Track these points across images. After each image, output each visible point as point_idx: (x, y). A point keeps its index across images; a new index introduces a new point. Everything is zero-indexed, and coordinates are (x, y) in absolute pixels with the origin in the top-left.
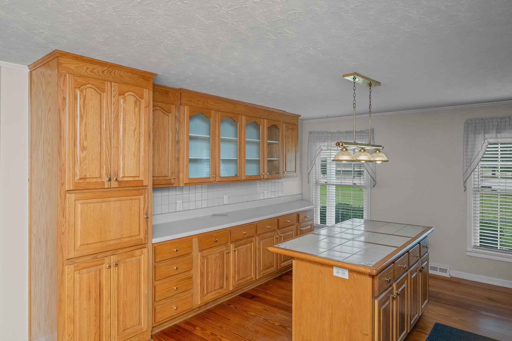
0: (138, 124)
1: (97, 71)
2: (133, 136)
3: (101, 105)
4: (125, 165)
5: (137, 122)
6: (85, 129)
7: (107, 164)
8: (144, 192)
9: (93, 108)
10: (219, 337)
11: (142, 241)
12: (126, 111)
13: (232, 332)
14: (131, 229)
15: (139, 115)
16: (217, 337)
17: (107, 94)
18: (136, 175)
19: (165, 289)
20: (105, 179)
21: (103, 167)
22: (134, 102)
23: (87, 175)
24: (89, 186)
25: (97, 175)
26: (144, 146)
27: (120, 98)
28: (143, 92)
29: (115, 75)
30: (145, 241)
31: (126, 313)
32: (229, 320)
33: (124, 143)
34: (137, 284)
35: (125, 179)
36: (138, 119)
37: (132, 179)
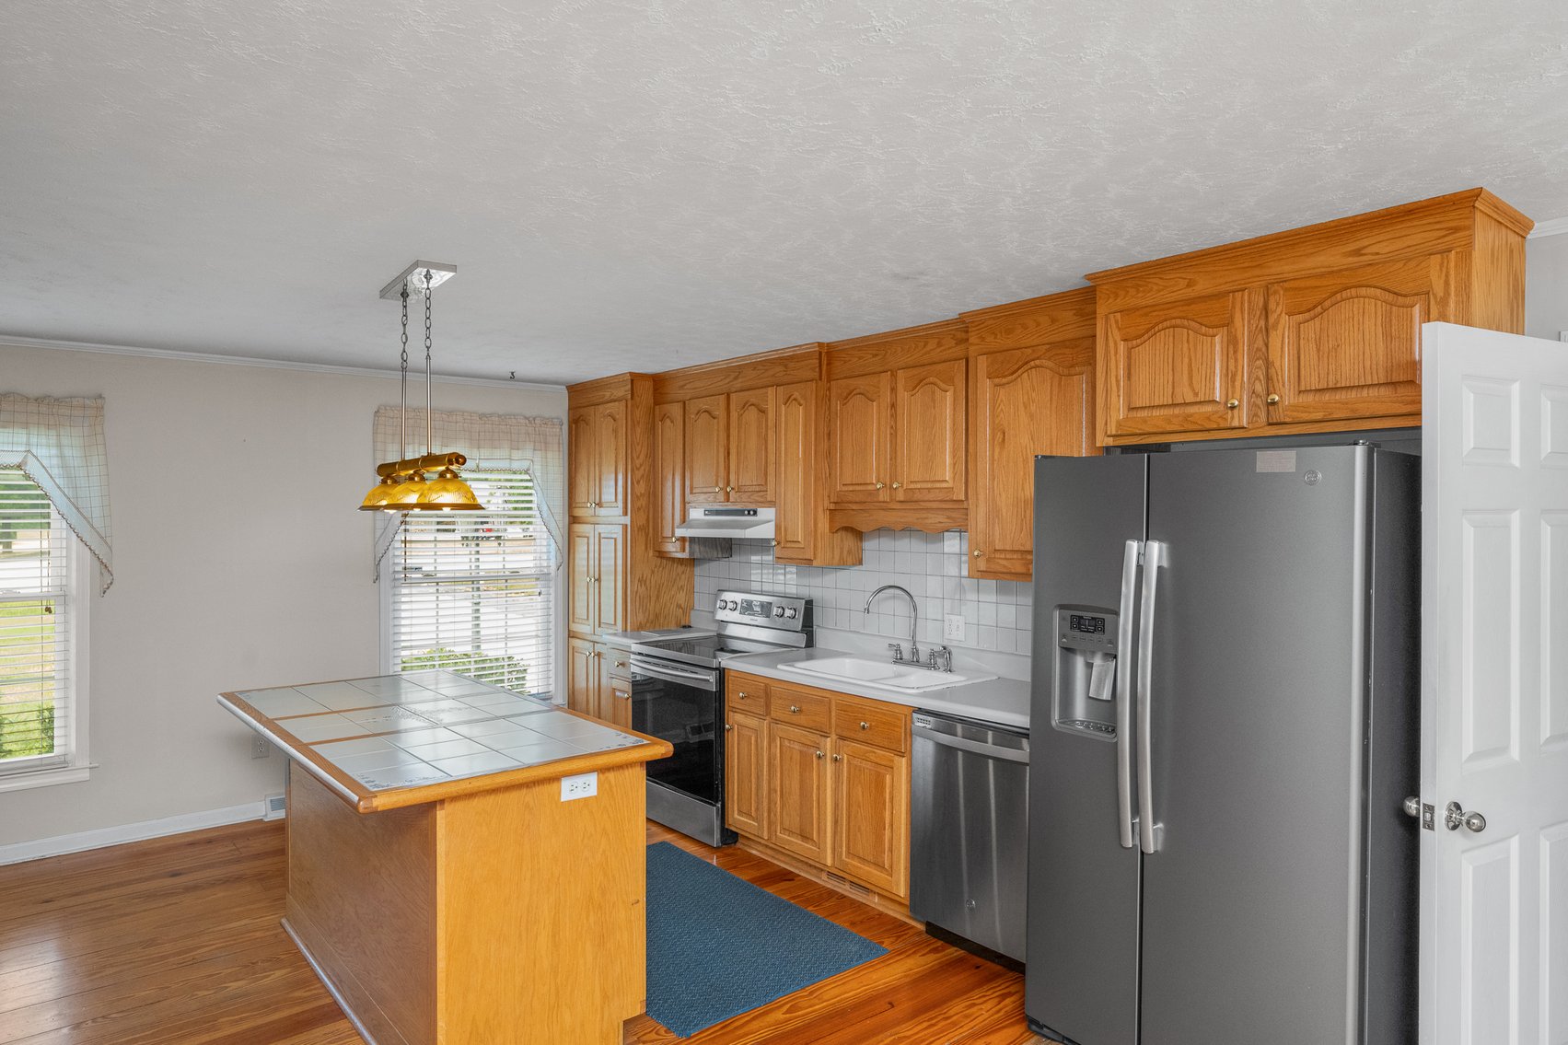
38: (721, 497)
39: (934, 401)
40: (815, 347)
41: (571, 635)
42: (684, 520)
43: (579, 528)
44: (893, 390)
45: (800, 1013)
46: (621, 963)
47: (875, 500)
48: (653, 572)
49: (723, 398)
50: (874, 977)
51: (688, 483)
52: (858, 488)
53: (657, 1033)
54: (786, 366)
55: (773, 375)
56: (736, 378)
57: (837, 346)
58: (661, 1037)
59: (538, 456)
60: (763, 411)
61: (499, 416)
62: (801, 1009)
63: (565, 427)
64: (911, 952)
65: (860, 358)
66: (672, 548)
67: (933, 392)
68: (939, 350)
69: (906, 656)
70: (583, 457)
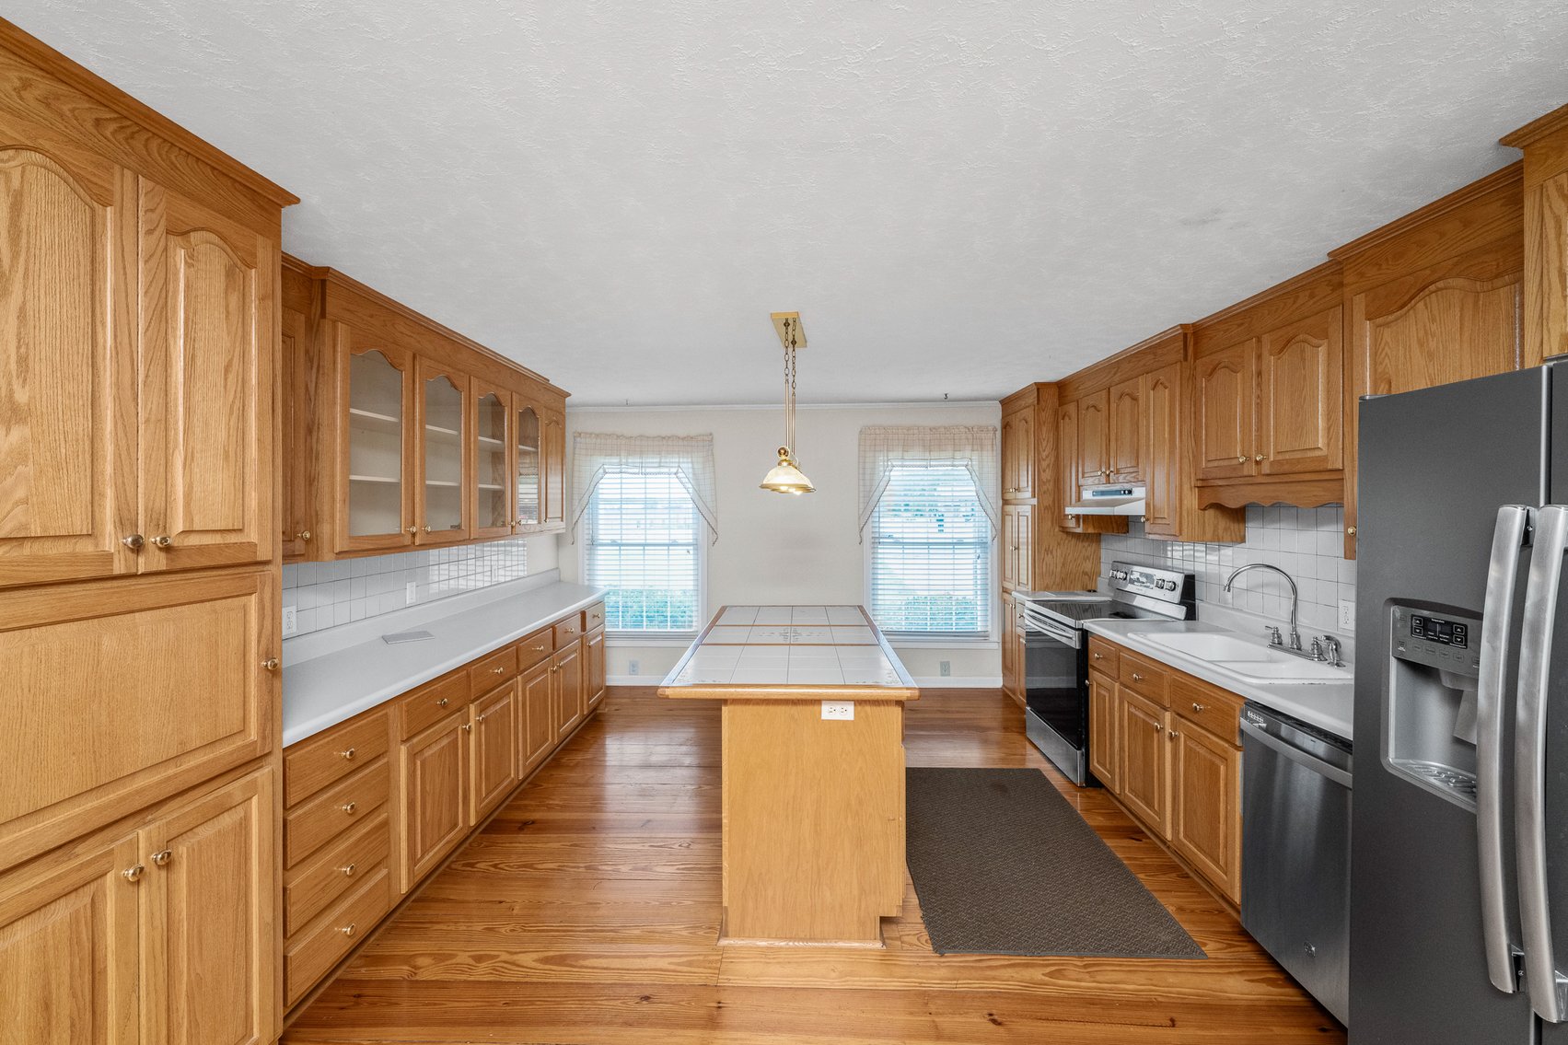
0: (237, 350)
1: (72, 111)
2: (222, 389)
3: (94, 252)
4: (195, 489)
5: (235, 343)
6: (19, 334)
7: (123, 483)
8: (258, 581)
9: (60, 256)
10: (504, 957)
11: (255, 749)
12: (196, 297)
13: (530, 931)
14: (217, 715)
15: (240, 320)
16: (498, 960)
17: (121, 216)
18: (233, 525)
19: (316, 885)
20: (112, 540)
21: (102, 495)
22: (223, 272)
23: (33, 527)
24: (39, 569)
25: (80, 526)
26: (260, 429)
27: (171, 245)
28: (254, 246)
29: (149, 155)
30: (264, 745)
31: (199, 1020)
32: (501, 902)
33: (188, 410)
34: (238, 900)
35: (194, 540)
36: (240, 333)
37: (217, 539)
38: (1103, 479)
39: (1303, 360)
40: (1178, 330)
41: (1005, 591)
42: (1079, 498)
43: (1009, 508)
44: (1259, 357)
45: (1061, 982)
46: (878, 866)
47: (1240, 474)
48: (1059, 544)
49: (1104, 393)
50: (1171, 980)
51: (1080, 469)
52: (1222, 463)
53: (918, 939)
54: (1155, 354)
55: (1144, 365)
56: (1115, 374)
57: (1202, 324)
58: (920, 944)
59: (975, 456)
60: (1135, 399)
61: (945, 428)
62: (1065, 978)
63: (999, 434)
64: (1234, 970)
65: (1225, 331)
66: (1071, 524)
67: (1303, 351)
68: (1312, 302)
69: (1286, 640)
70: (1009, 453)
